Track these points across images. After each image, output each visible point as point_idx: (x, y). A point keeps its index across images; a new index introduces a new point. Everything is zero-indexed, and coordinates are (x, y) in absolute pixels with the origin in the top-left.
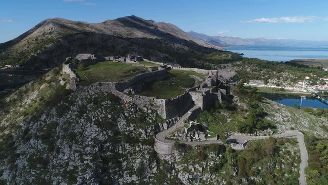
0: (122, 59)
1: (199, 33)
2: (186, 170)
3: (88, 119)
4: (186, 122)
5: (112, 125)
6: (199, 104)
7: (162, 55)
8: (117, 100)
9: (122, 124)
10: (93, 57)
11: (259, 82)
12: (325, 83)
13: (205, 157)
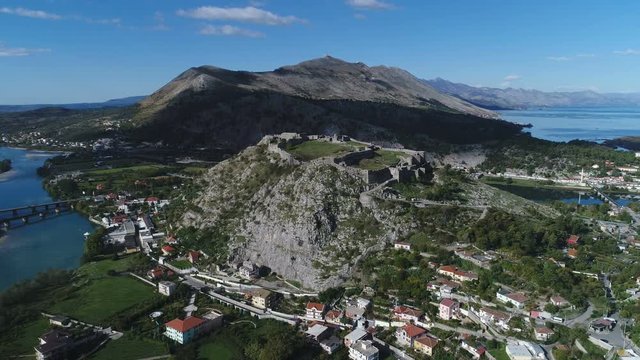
0: (327, 139)
1: (454, 81)
2: (380, 212)
3: (317, 181)
4: (383, 187)
5: (332, 185)
6: (396, 177)
7: (375, 130)
8: (335, 169)
9: (338, 185)
10: (299, 137)
11: (521, 171)
12: (621, 175)
13: (393, 207)
